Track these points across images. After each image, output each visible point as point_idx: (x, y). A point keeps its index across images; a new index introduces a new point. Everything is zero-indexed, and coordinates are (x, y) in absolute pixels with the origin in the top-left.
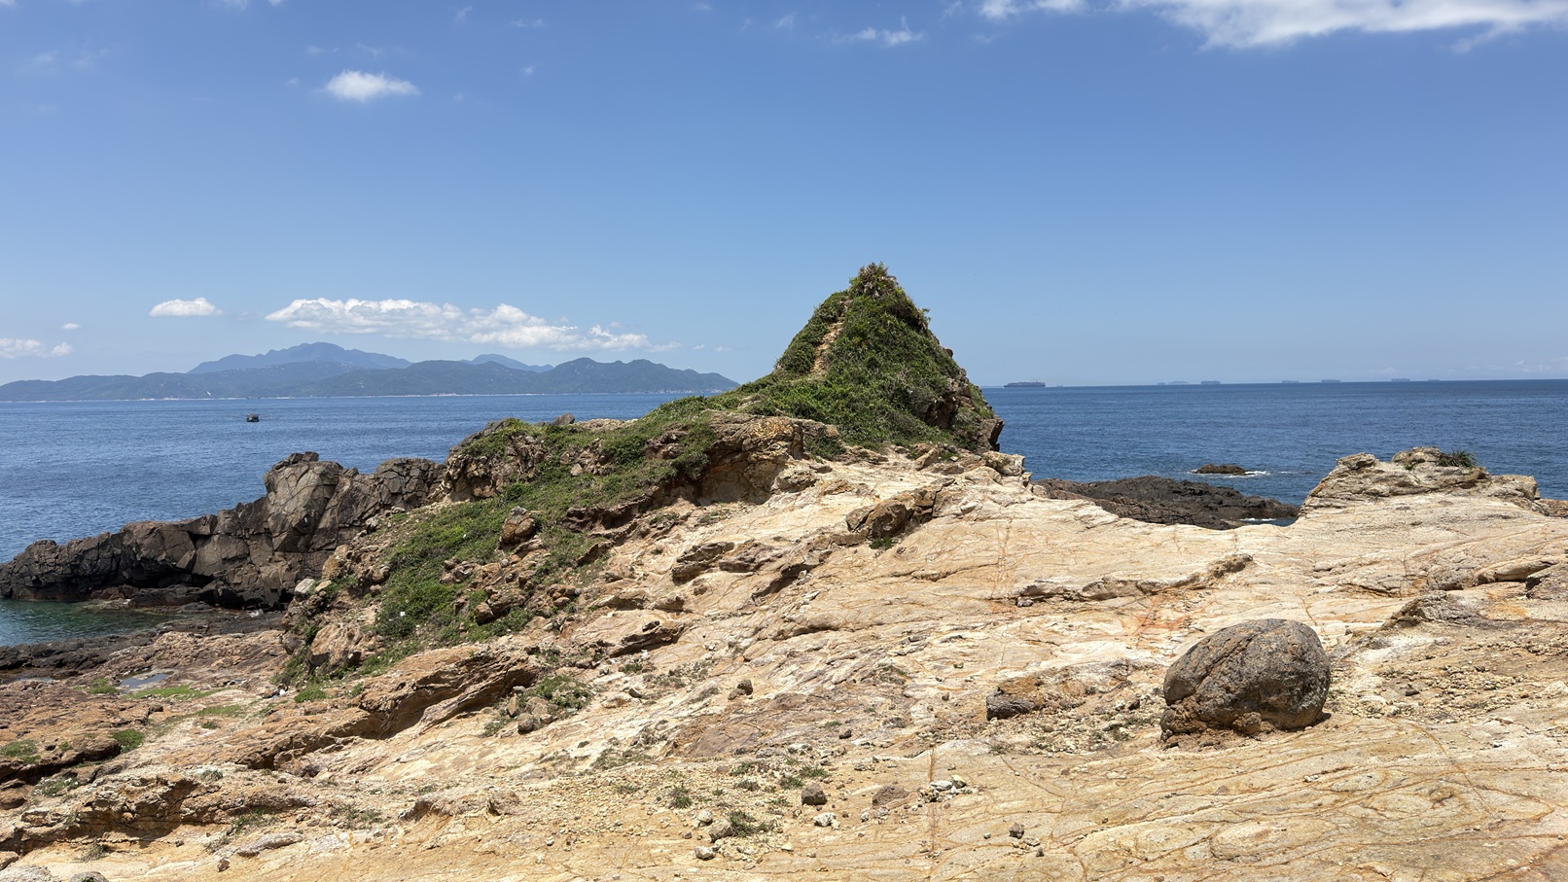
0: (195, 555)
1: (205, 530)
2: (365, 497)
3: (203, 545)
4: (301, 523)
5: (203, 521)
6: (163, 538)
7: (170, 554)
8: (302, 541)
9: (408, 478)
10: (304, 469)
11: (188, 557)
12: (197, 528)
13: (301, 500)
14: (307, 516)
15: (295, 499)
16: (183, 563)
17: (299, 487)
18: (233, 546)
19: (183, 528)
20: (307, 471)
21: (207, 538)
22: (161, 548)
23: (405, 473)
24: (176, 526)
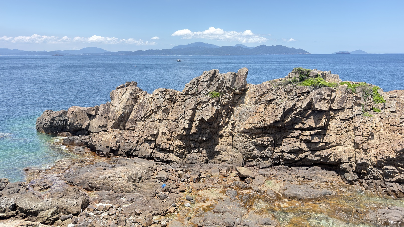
0: (89, 123)
1: (93, 113)
2: (147, 107)
3: (93, 119)
4: (121, 116)
5: (93, 109)
6: (76, 115)
7: (79, 122)
8: (122, 124)
9: (164, 99)
10: (125, 90)
11: (86, 124)
12: (90, 112)
13: (122, 105)
14: (123, 113)
15: (120, 104)
16: (84, 127)
17: (122, 99)
18: (103, 121)
19: (85, 112)
20: (126, 92)
21: (95, 116)
22: (76, 120)
23: (163, 96)
24: (82, 111)
